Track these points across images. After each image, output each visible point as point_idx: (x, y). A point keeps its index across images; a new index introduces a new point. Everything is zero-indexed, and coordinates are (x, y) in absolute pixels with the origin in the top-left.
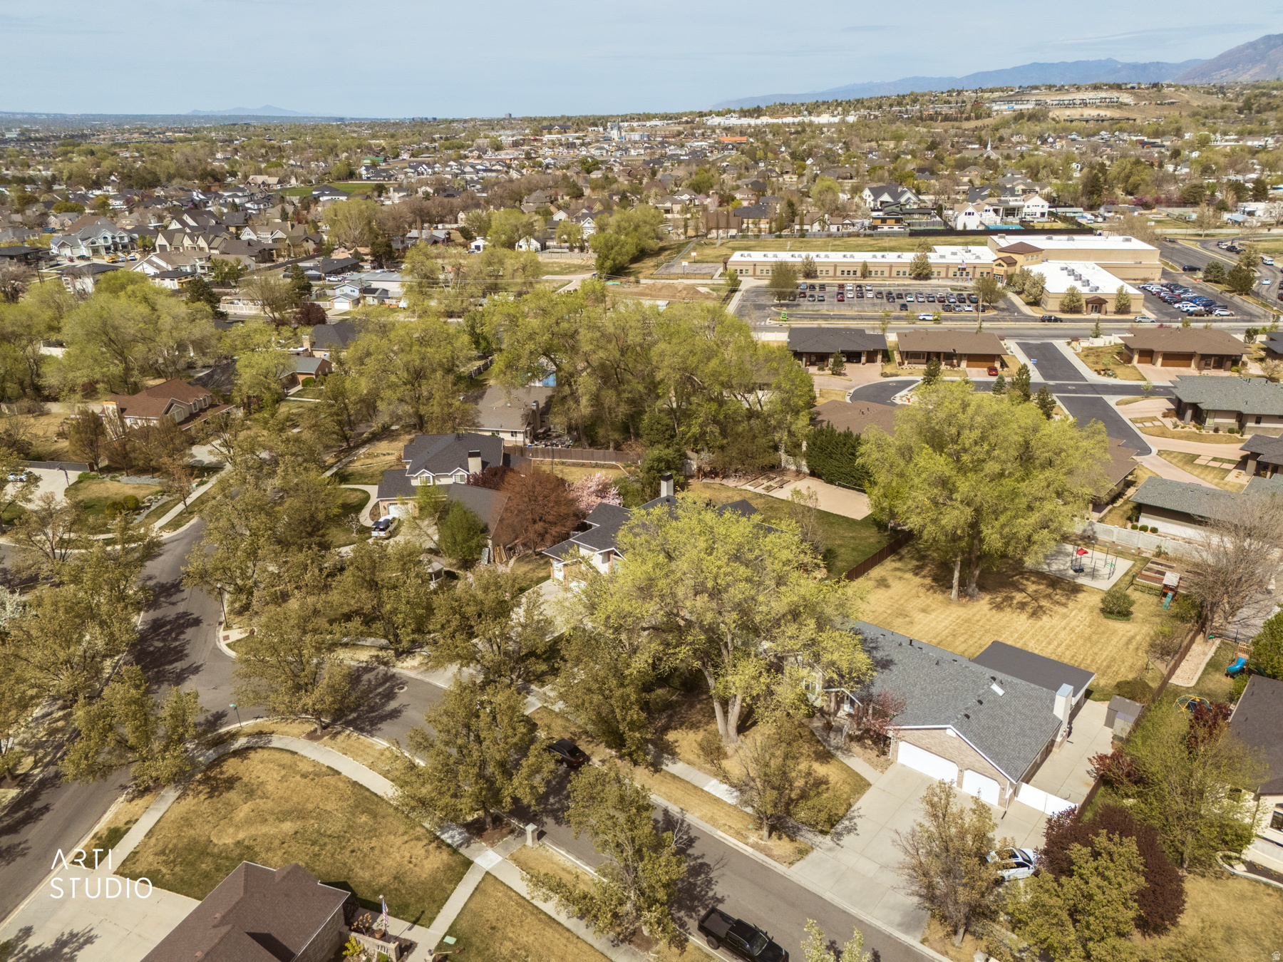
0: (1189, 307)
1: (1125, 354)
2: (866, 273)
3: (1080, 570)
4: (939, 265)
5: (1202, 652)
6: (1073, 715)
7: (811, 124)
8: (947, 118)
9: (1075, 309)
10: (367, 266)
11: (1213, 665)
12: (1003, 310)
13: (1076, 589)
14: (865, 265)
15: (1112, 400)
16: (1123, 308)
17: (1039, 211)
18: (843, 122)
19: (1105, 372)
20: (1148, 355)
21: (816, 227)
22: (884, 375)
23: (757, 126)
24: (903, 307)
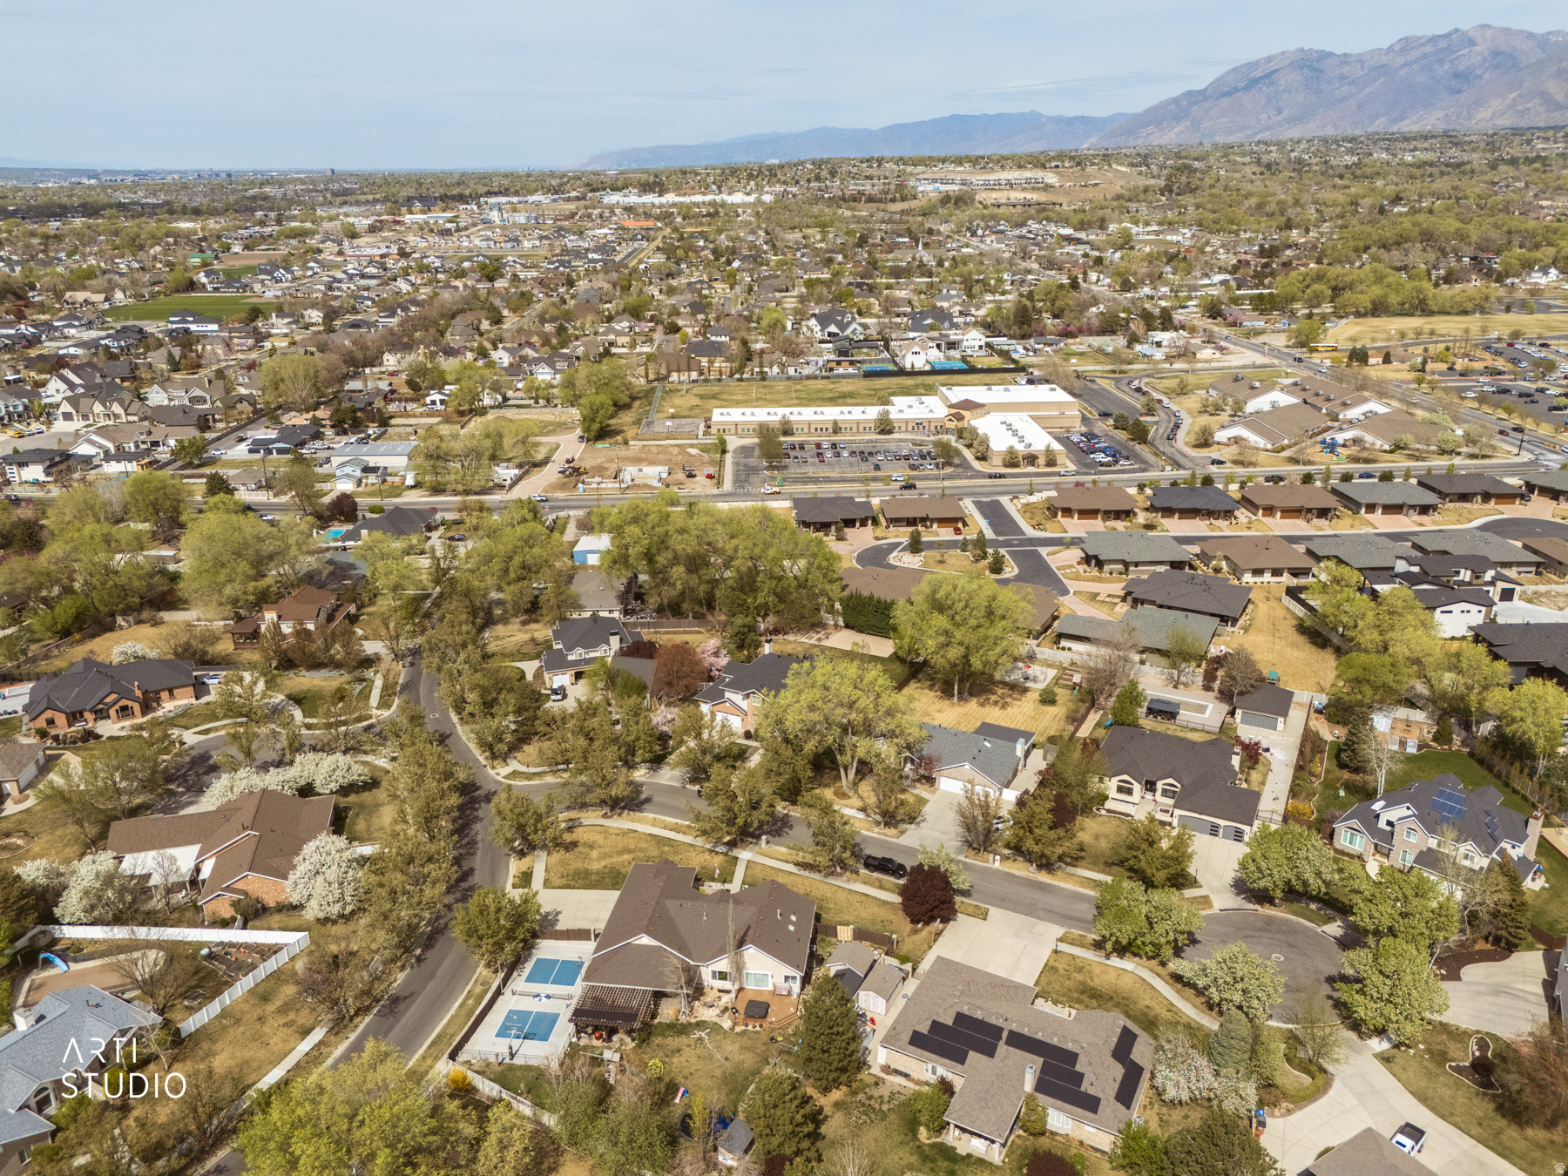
0: (1100, 457)
1: (1052, 510)
2: (837, 429)
3: (1027, 679)
4: (899, 420)
5: (1093, 718)
6: (1026, 756)
7: (723, 204)
8: (870, 199)
9: (1015, 465)
10: (329, 432)
11: (1098, 725)
12: (957, 466)
13: (1026, 690)
14: (835, 423)
15: (1044, 551)
16: (1051, 462)
17: (977, 344)
18: (759, 202)
19: (1037, 526)
20: (1068, 512)
21: (776, 369)
22: (877, 538)
23: (661, 206)
24: (877, 467)
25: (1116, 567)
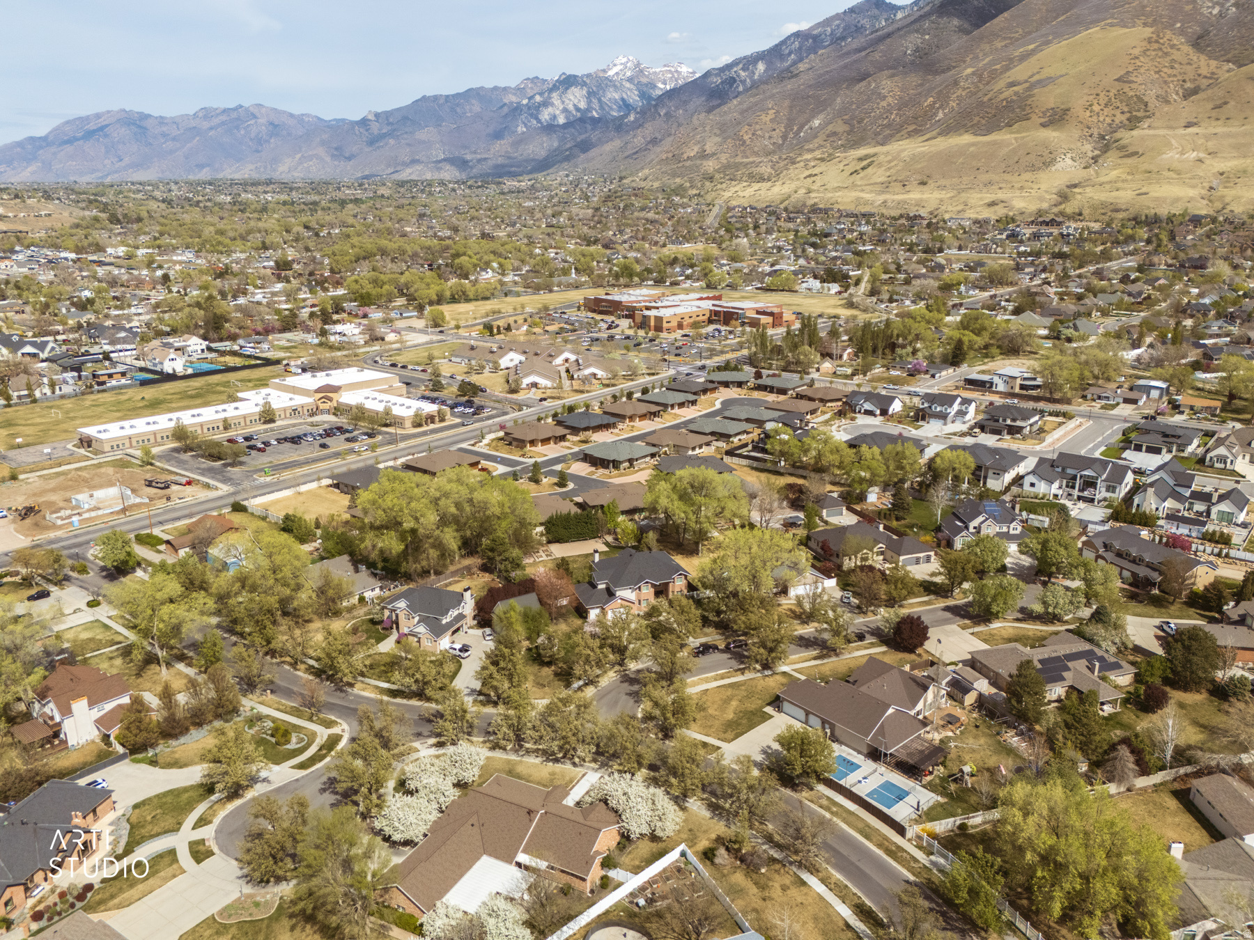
2: (227, 426)
14: (225, 420)
16: (442, 419)
19: (524, 456)
24: (323, 446)
25: (627, 464)
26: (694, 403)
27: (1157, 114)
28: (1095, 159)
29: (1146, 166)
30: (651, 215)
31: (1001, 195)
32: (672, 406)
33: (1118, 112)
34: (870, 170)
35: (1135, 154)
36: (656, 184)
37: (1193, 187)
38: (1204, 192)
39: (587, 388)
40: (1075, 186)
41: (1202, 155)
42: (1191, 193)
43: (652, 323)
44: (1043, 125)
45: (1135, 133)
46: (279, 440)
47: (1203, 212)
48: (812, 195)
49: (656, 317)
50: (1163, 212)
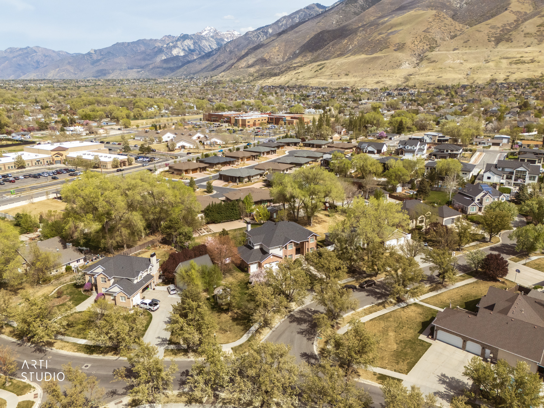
4: (27, 161)
9: (117, 166)
16: (130, 163)
20: (187, 171)
24: (54, 178)
25: (246, 180)
26: (274, 152)
27: (442, 45)
28: (418, 64)
29: (440, 66)
30: (227, 89)
31: (380, 79)
32: (263, 153)
33: (425, 45)
34: (323, 70)
35: (434, 61)
36: (228, 79)
37: (460, 74)
38: (465, 76)
39: (213, 148)
40: (411, 75)
41: (462, 61)
42: (460, 76)
43: (240, 123)
44: (395, 50)
45: (433, 53)
46: (25, 177)
47: (466, 84)
48: (299, 81)
49: (242, 120)
50: (449, 84)
